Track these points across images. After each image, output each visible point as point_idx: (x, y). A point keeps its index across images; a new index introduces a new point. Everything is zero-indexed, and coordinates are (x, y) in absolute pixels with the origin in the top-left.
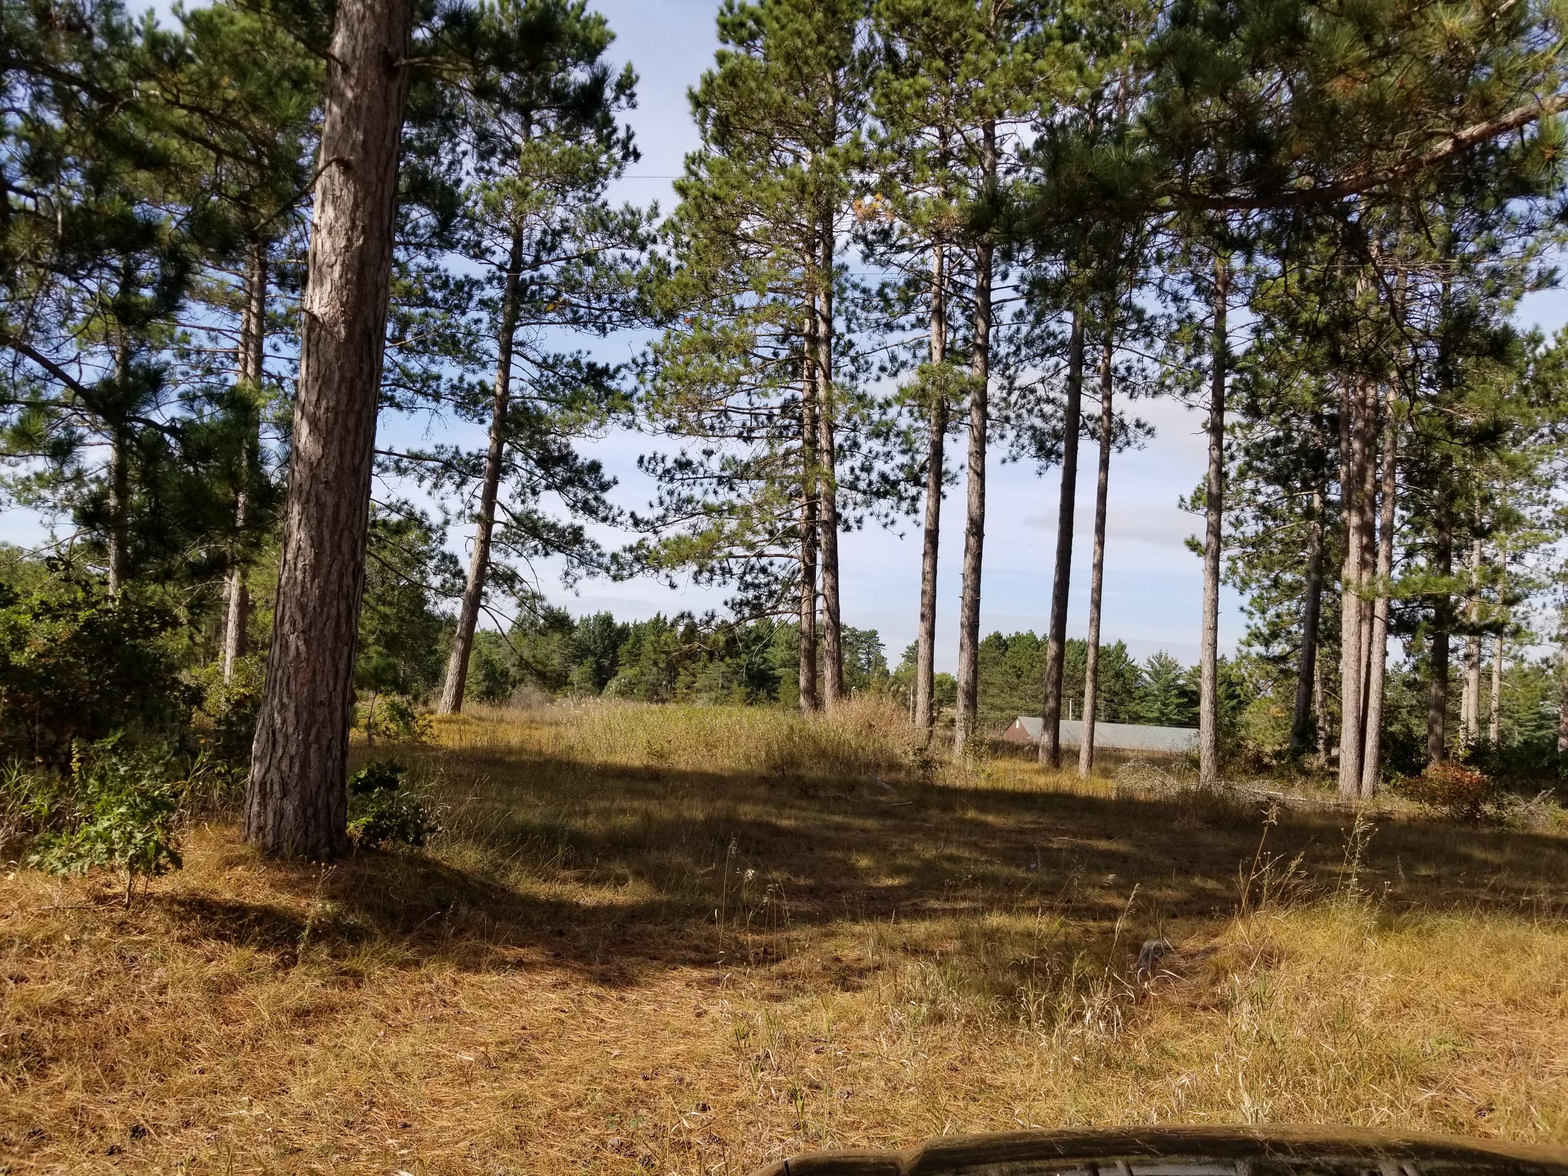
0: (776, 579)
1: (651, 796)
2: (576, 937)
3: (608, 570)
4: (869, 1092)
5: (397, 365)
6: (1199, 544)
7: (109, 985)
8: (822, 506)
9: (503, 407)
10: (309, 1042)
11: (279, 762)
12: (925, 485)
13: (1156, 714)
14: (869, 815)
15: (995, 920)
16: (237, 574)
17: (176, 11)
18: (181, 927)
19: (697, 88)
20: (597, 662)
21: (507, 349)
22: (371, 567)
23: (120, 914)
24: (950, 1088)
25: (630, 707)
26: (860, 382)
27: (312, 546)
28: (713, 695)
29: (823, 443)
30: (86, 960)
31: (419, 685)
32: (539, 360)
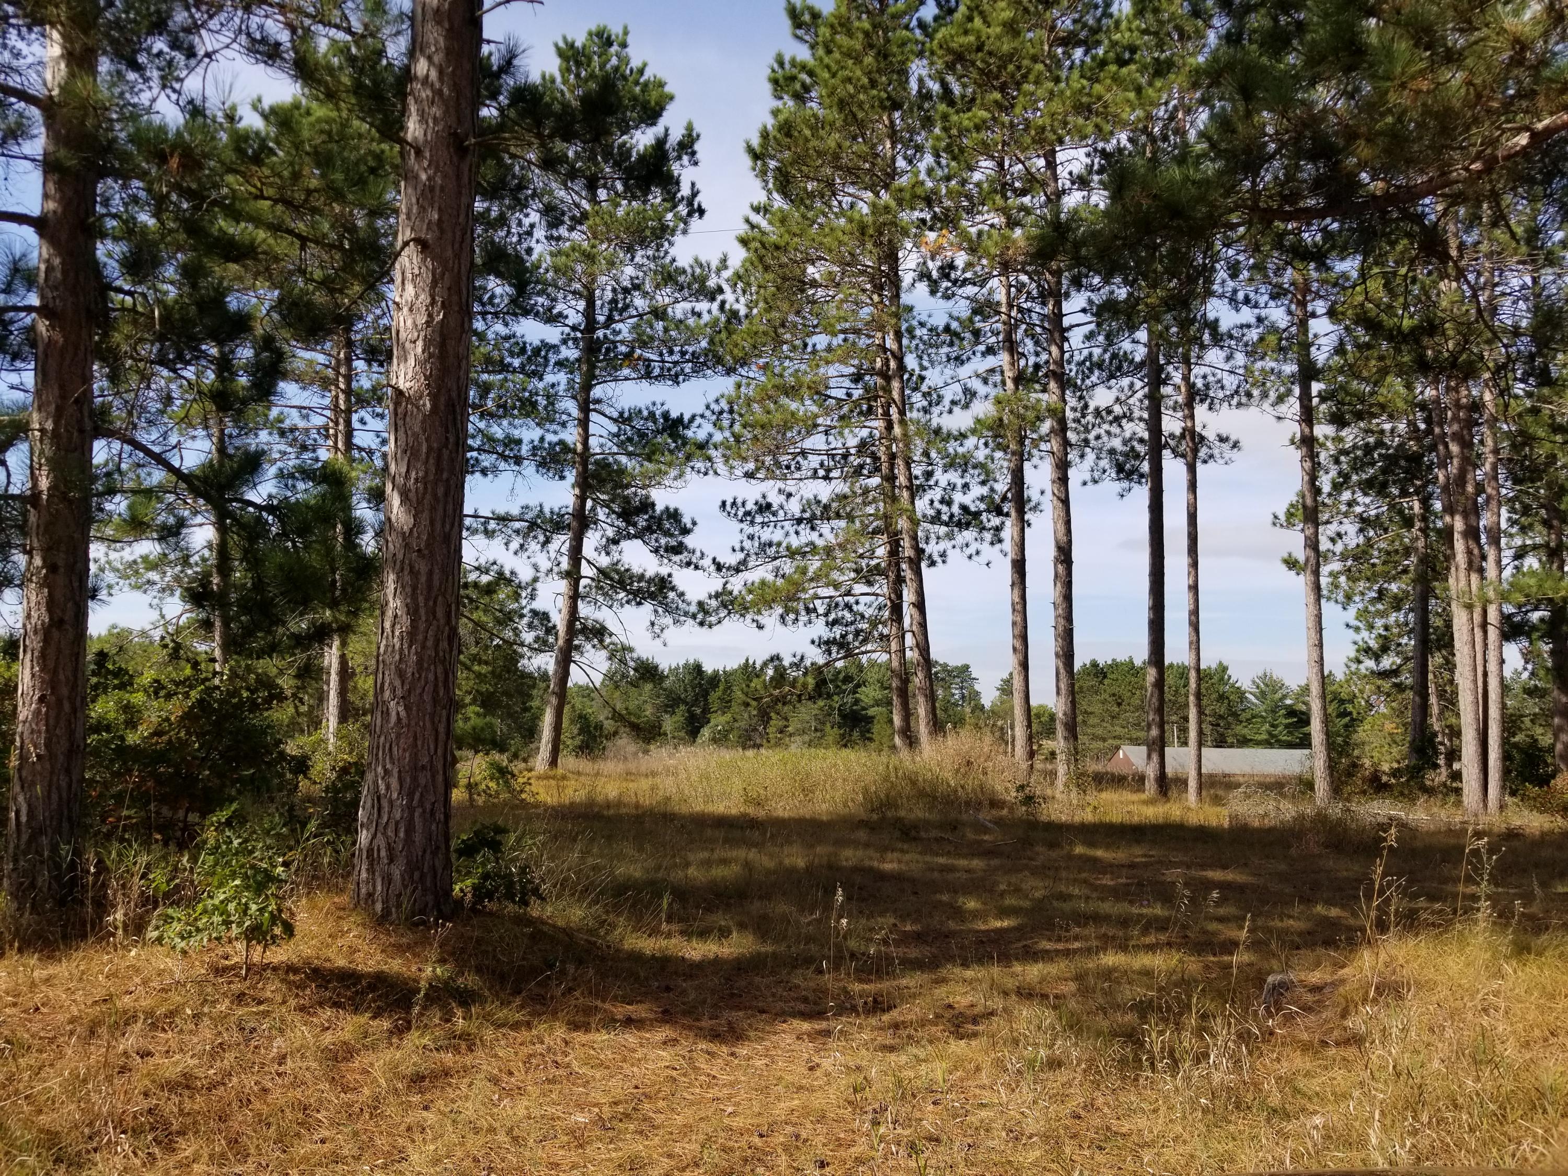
0: (863, 617)
1: (751, 844)
2: (684, 992)
3: (694, 617)
4: (991, 1143)
5: (480, 430)
6: (1297, 561)
7: (230, 1056)
8: (906, 543)
9: (585, 463)
10: (426, 1108)
11: (385, 828)
12: (1007, 515)
13: (1264, 736)
14: (972, 855)
15: (1111, 959)
16: (336, 643)
17: (256, 105)
18: (297, 995)
19: (756, 142)
20: (689, 711)
21: (586, 407)
22: (464, 628)
23: (237, 987)
24: (1074, 1136)
25: (727, 755)
26: (935, 415)
27: (408, 613)
28: (807, 738)
29: (902, 480)
30: (207, 1033)
31: (515, 742)
32: (615, 415)
